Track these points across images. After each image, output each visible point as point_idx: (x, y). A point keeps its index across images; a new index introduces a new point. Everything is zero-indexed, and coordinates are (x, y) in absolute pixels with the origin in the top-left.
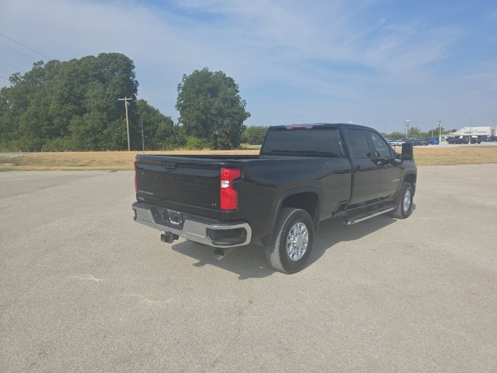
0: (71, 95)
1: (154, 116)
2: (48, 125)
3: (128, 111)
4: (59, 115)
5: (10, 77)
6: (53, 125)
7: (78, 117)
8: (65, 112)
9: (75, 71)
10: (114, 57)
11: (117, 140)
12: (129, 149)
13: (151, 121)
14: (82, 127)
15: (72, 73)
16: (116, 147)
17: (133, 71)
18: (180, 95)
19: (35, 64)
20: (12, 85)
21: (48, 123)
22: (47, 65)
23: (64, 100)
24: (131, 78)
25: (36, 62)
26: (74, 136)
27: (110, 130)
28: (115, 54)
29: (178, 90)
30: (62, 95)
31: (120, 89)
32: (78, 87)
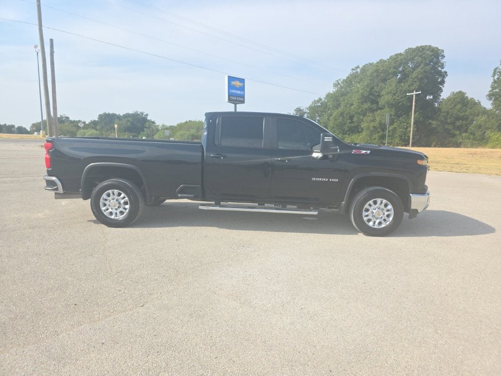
0: (370, 94)
1: (471, 108)
2: (350, 123)
3: (415, 105)
4: (357, 113)
5: (334, 84)
6: (354, 122)
7: (371, 114)
8: (362, 111)
9: (377, 71)
10: (421, 50)
11: (401, 136)
12: (410, 145)
13: (465, 115)
14: (372, 124)
15: (374, 73)
16: (400, 143)
17: (442, 61)
18: (495, 82)
19: (353, 69)
20: (334, 90)
21: (350, 121)
22: (362, 68)
23: (364, 99)
24: (440, 69)
25: (353, 68)
26: (364, 133)
27: (396, 126)
28: (421, 47)
29: (494, 76)
30: (363, 95)
31: (418, 83)
32: (378, 86)
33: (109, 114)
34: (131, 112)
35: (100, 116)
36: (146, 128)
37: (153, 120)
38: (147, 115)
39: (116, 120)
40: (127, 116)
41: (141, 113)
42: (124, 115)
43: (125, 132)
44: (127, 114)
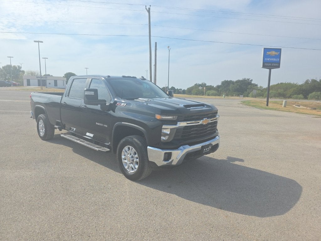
33: (227, 81)
34: (241, 79)
35: (223, 83)
36: (249, 89)
37: (256, 84)
38: (252, 80)
39: (231, 84)
40: (238, 82)
41: (247, 79)
42: (236, 81)
43: (235, 92)
44: (238, 80)
